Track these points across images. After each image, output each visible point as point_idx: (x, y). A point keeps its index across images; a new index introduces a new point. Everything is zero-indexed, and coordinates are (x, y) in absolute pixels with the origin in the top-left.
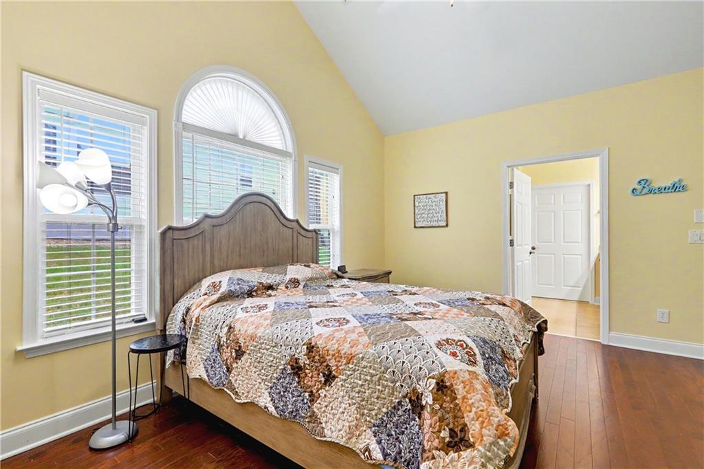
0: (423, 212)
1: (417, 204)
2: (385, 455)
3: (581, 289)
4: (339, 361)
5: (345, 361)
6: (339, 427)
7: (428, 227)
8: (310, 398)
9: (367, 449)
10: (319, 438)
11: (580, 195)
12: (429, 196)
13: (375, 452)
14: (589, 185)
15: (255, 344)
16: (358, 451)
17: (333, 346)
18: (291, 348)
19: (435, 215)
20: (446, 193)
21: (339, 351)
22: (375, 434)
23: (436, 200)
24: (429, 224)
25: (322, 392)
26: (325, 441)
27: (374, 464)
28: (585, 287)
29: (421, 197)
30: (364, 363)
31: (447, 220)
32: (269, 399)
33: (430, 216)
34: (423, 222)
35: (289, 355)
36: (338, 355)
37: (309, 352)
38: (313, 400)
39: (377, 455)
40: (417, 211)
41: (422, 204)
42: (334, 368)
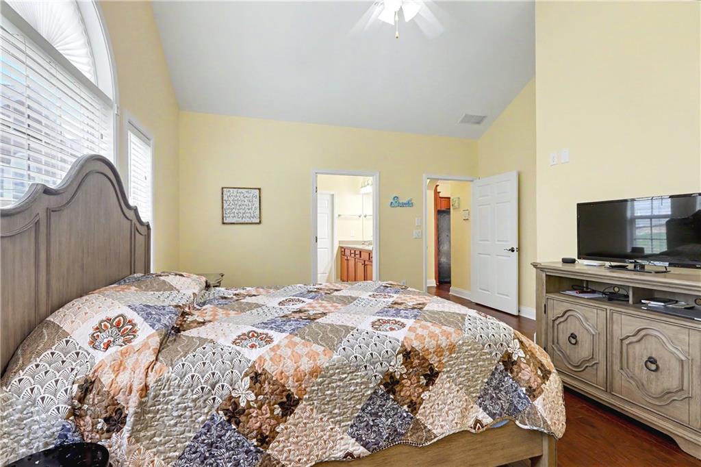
0: (233, 207)
1: (225, 198)
2: (492, 415)
3: (327, 275)
4: (441, 356)
5: (448, 353)
6: (451, 418)
7: (240, 223)
8: (410, 409)
9: (477, 421)
10: (429, 443)
11: (327, 202)
12: (240, 190)
13: (484, 420)
14: (333, 195)
15: (319, 380)
16: (469, 429)
17: (430, 344)
18: (381, 364)
19: (247, 211)
20: (259, 189)
21: (440, 346)
22: (480, 405)
23: (248, 196)
24: (240, 220)
25: (425, 395)
26: (438, 441)
27: (486, 430)
28: (330, 273)
29: (231, 190)
30: (465, 348)
31: (260, 218)
32: (354, 440)
33: (242, 211)
34: (233, 217)
35: (380, 373)
36: (439, 351)
37: (406, 360)
38: (415, 409)
39: (488, 420)
40: (225, 206)
41: (232, 198)
42: (436, 365)
